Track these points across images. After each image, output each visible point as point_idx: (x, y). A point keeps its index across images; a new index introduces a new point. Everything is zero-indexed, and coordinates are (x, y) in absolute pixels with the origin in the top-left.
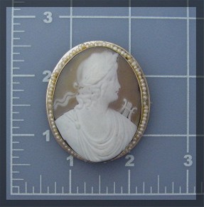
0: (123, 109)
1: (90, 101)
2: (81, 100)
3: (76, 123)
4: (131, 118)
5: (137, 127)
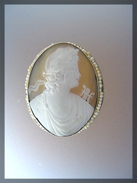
0: (83, 93)
4: (89, 102)
5: (94, 109)
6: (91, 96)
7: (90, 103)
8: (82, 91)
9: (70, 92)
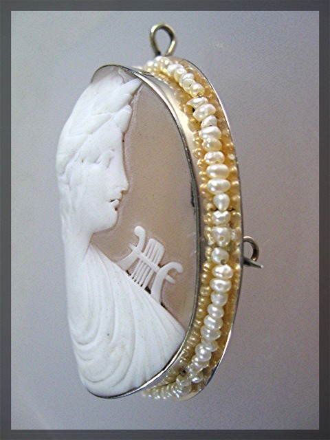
0: (131, 258)
6: (169, 274)
8: (132, 246)
9: (91, 246)
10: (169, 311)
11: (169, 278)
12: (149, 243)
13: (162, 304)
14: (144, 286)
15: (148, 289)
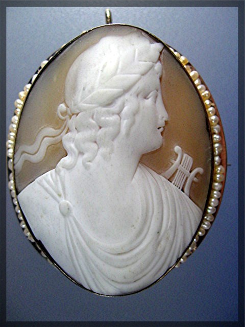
0: (172, 169)
1: (94, 146)
2: (73, 145)
3: (63, 201)
4: (190, 192)
5: (201, 213)
6: (195, 176)
7: (192, 198)
8: (173, 161)
9: (140, 165)
10: (194, 202)
11: (195, 179)
12: (184, 158)
13: (190, 198)
14: (181, 188)
15: (183, 190)
